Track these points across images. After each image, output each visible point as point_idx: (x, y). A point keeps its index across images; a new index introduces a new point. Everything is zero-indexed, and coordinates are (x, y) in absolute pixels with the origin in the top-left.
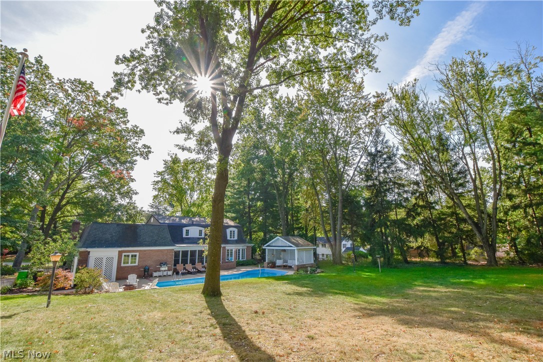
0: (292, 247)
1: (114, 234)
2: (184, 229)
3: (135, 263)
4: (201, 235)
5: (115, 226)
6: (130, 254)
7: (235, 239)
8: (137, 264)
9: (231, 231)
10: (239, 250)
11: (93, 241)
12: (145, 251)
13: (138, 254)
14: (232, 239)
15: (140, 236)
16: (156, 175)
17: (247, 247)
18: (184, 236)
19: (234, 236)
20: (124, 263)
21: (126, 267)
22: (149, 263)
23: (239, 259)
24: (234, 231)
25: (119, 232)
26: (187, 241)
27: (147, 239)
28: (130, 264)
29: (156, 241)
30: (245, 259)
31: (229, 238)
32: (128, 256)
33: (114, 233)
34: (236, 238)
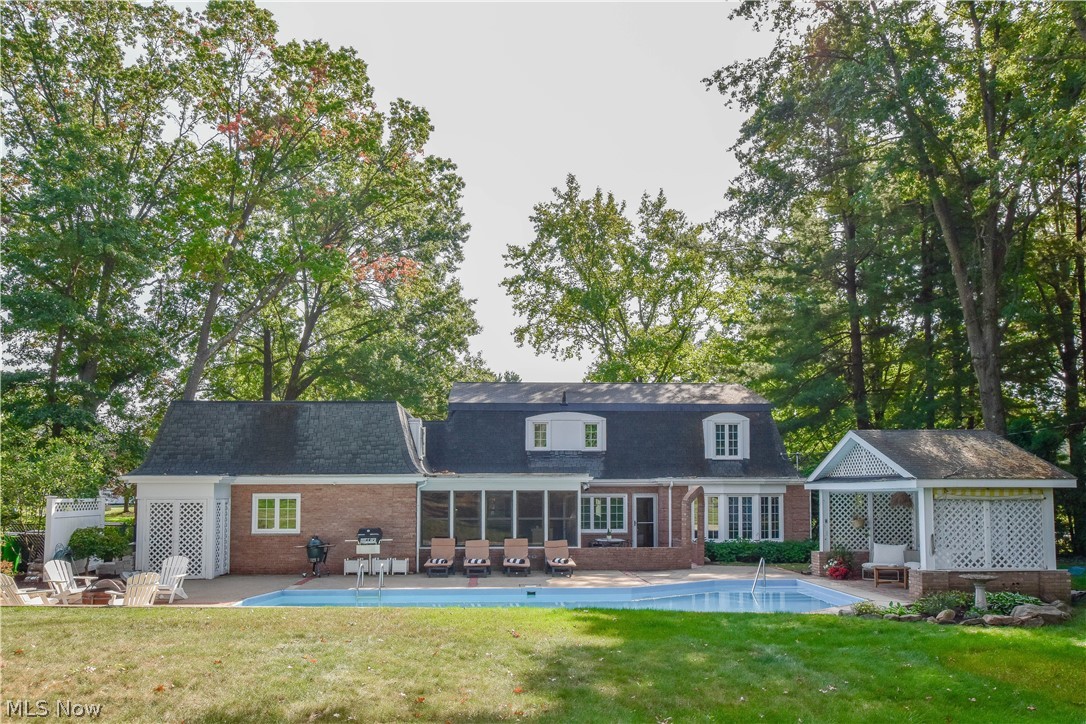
0: (898, 477)
1: (228, 435)
2: (530, 423)
3: (292, 524)
4: (595, 444)
5: (233, 409)
6: (277, 497)
7: (739, 457)
8: (297, 530)
9: (720, 428)
10: (748, 500)
11: (171, 455)
12: (319, 488)
13: (297, 496)
14: (727, 457)
15: (307, 439)
16: (510, 261)
17: (790, 488)
18: (530, 445)
19: (734, 444)
20: (261, 525)
21: (264, 537)
22: (332, 528)
23: (748, 534)
24: (734, 428)
25: (243, 427)
26: (539, 464)
27: (327, 451)
28: (276, 530)
29: (355, 455)
30: (781, 539)
31: (710, 453)
32: (271, 503)
33: (230, 431)
34: (744, 452)
